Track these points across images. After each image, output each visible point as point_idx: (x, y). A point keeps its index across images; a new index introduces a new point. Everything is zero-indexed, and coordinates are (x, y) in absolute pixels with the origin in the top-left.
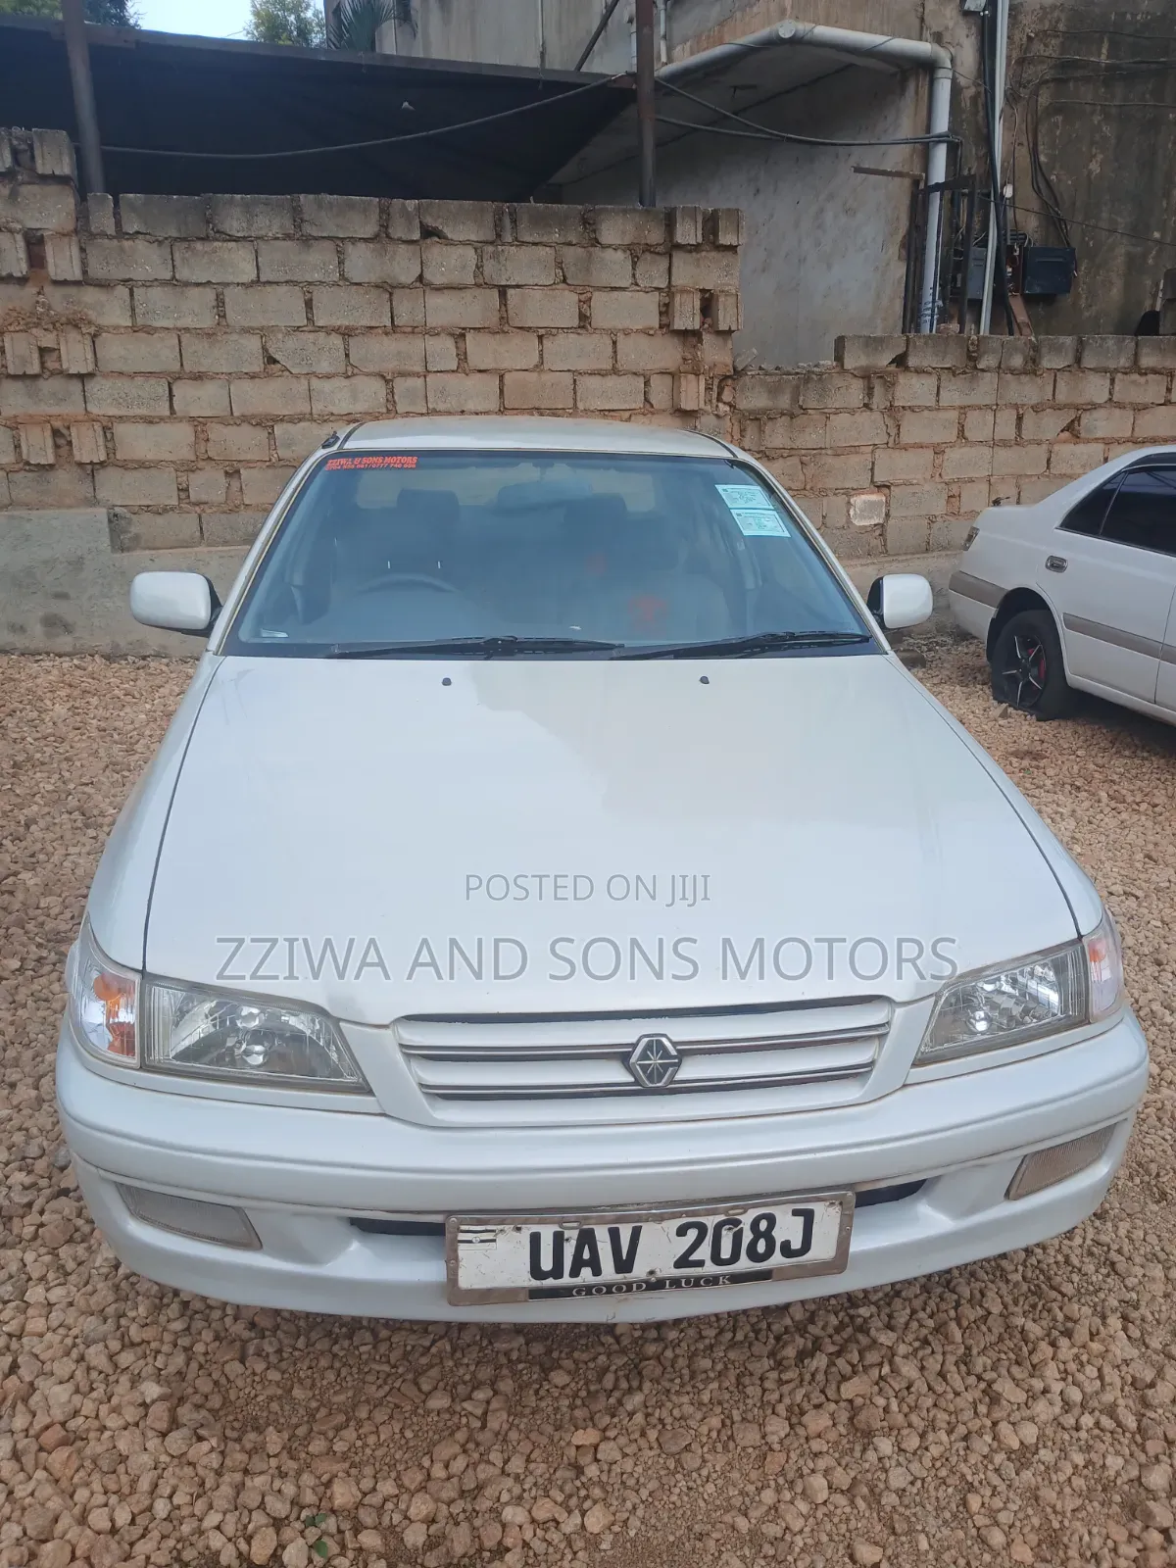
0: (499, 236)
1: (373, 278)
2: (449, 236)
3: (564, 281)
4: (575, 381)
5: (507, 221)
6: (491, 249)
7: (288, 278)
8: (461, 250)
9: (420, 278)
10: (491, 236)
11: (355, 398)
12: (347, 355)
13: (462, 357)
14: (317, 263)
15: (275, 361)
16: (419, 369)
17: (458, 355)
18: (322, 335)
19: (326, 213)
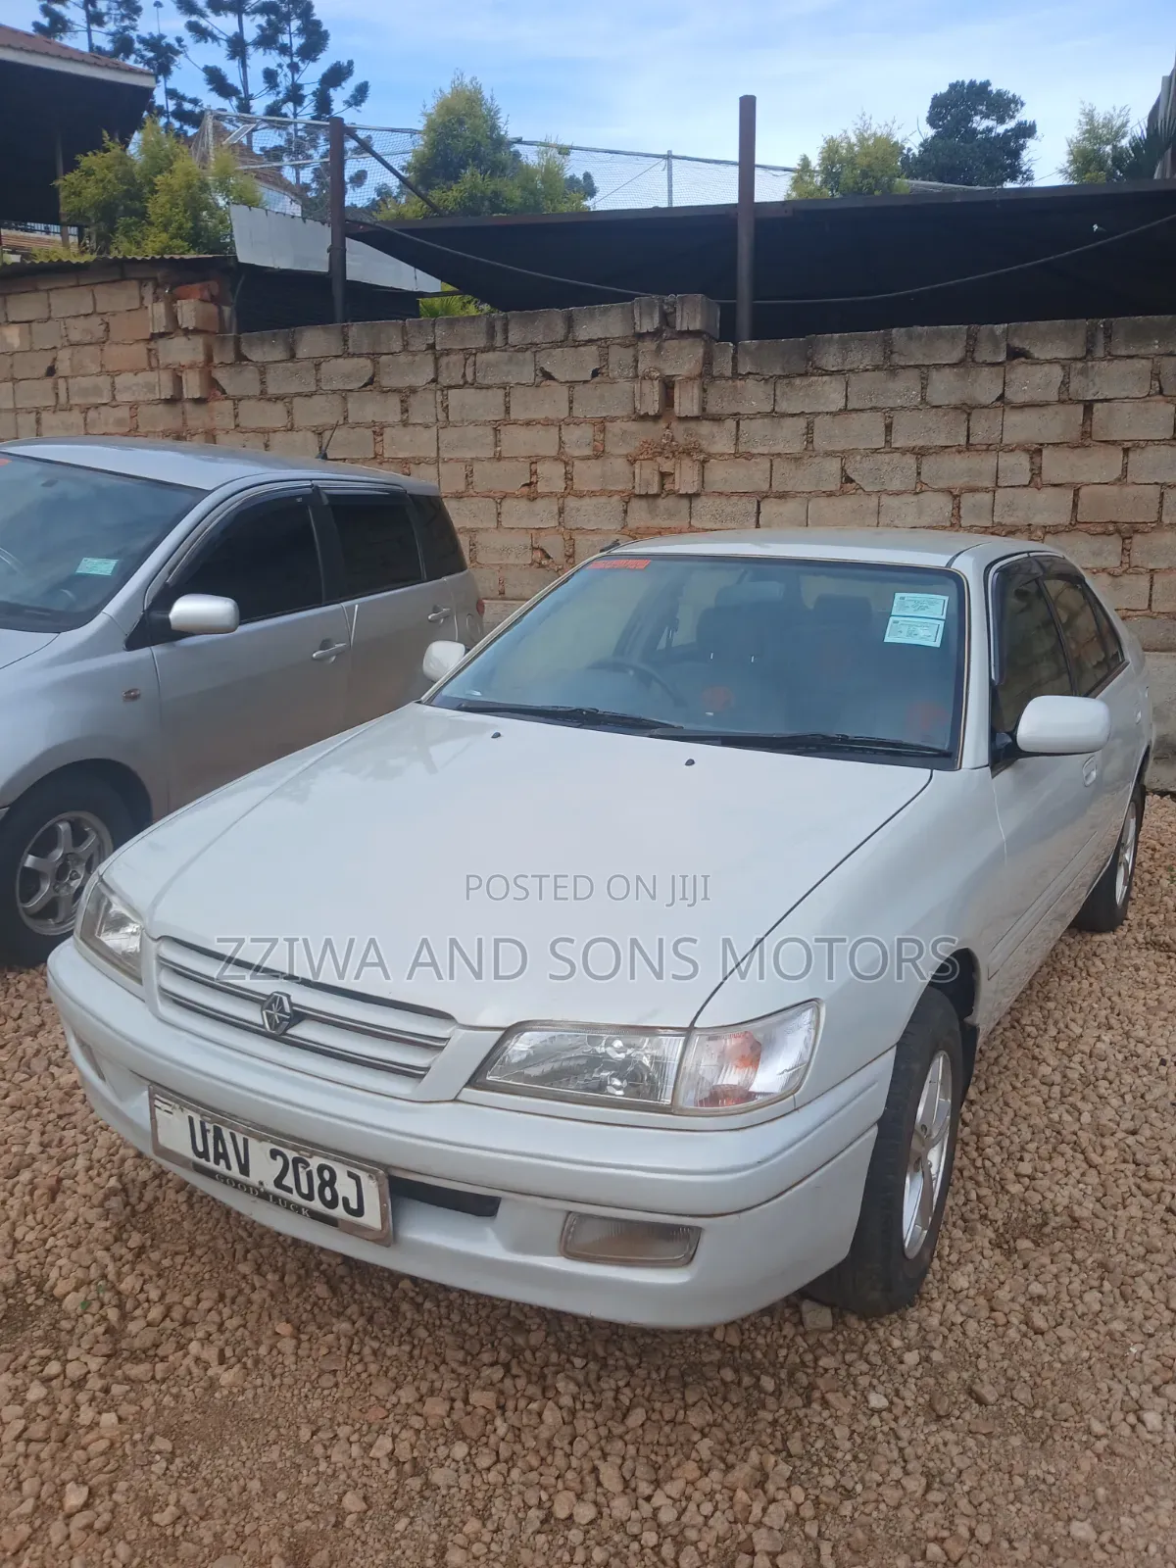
0: (1089, 351)
1: (954, 400)
2: (1036, 355)
3: (1161, 392)
4: (1162, 494)
5: (1101, 337)
6: (1080, 365)
7: (870, 405)
8: (1046, 368)
9: (1001, 397)
10: (1081, 353)
11: (920, 513)
12: (919, 474)
13: (1036, 472)
14: (902, 389)
15: (852, 481)
16: (989, 484)
17: (1032, 470)
18: (897, 455)
19: (912, 343)
